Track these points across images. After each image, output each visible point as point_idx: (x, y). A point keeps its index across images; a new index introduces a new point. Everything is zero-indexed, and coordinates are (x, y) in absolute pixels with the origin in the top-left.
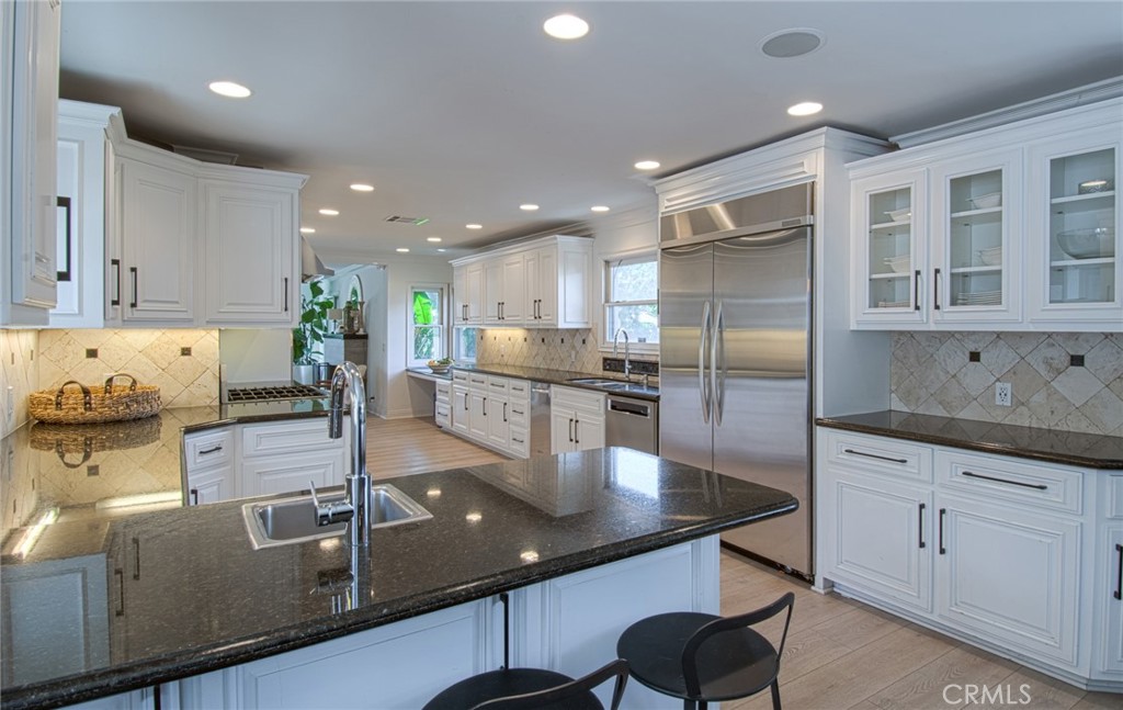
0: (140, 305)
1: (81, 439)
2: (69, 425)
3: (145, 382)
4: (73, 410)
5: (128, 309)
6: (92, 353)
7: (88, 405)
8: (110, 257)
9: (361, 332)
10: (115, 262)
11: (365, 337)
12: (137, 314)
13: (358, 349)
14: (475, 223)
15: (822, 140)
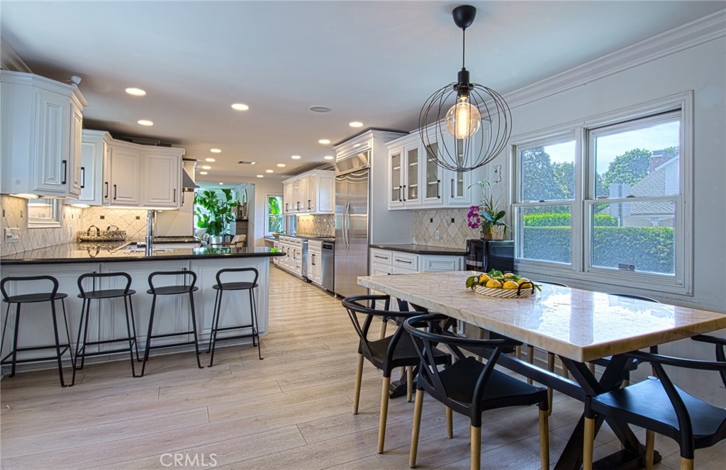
0: (117, 199)
1: (96, 247)
2: (92, 241)
3: (121, 229)
4: (93, 236)
5: (113, 200)
6: (102, 217)
7: (98, 235)
8: (105, 181)
9: (245, 218)
10: (106, 183)
11: (247, 221)
12: (116, 202)
13: (243, 227)
14: (282, 163)
15: (372, 135)
